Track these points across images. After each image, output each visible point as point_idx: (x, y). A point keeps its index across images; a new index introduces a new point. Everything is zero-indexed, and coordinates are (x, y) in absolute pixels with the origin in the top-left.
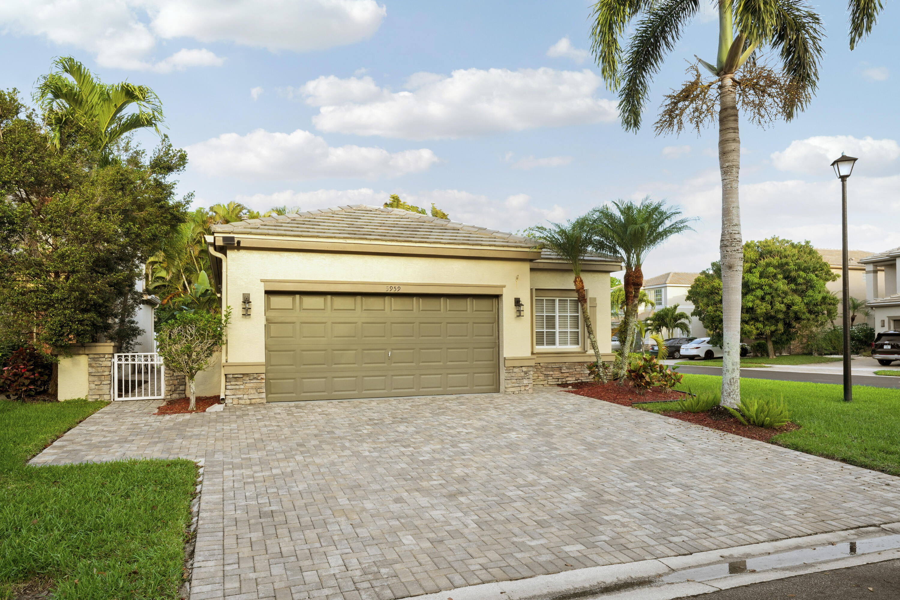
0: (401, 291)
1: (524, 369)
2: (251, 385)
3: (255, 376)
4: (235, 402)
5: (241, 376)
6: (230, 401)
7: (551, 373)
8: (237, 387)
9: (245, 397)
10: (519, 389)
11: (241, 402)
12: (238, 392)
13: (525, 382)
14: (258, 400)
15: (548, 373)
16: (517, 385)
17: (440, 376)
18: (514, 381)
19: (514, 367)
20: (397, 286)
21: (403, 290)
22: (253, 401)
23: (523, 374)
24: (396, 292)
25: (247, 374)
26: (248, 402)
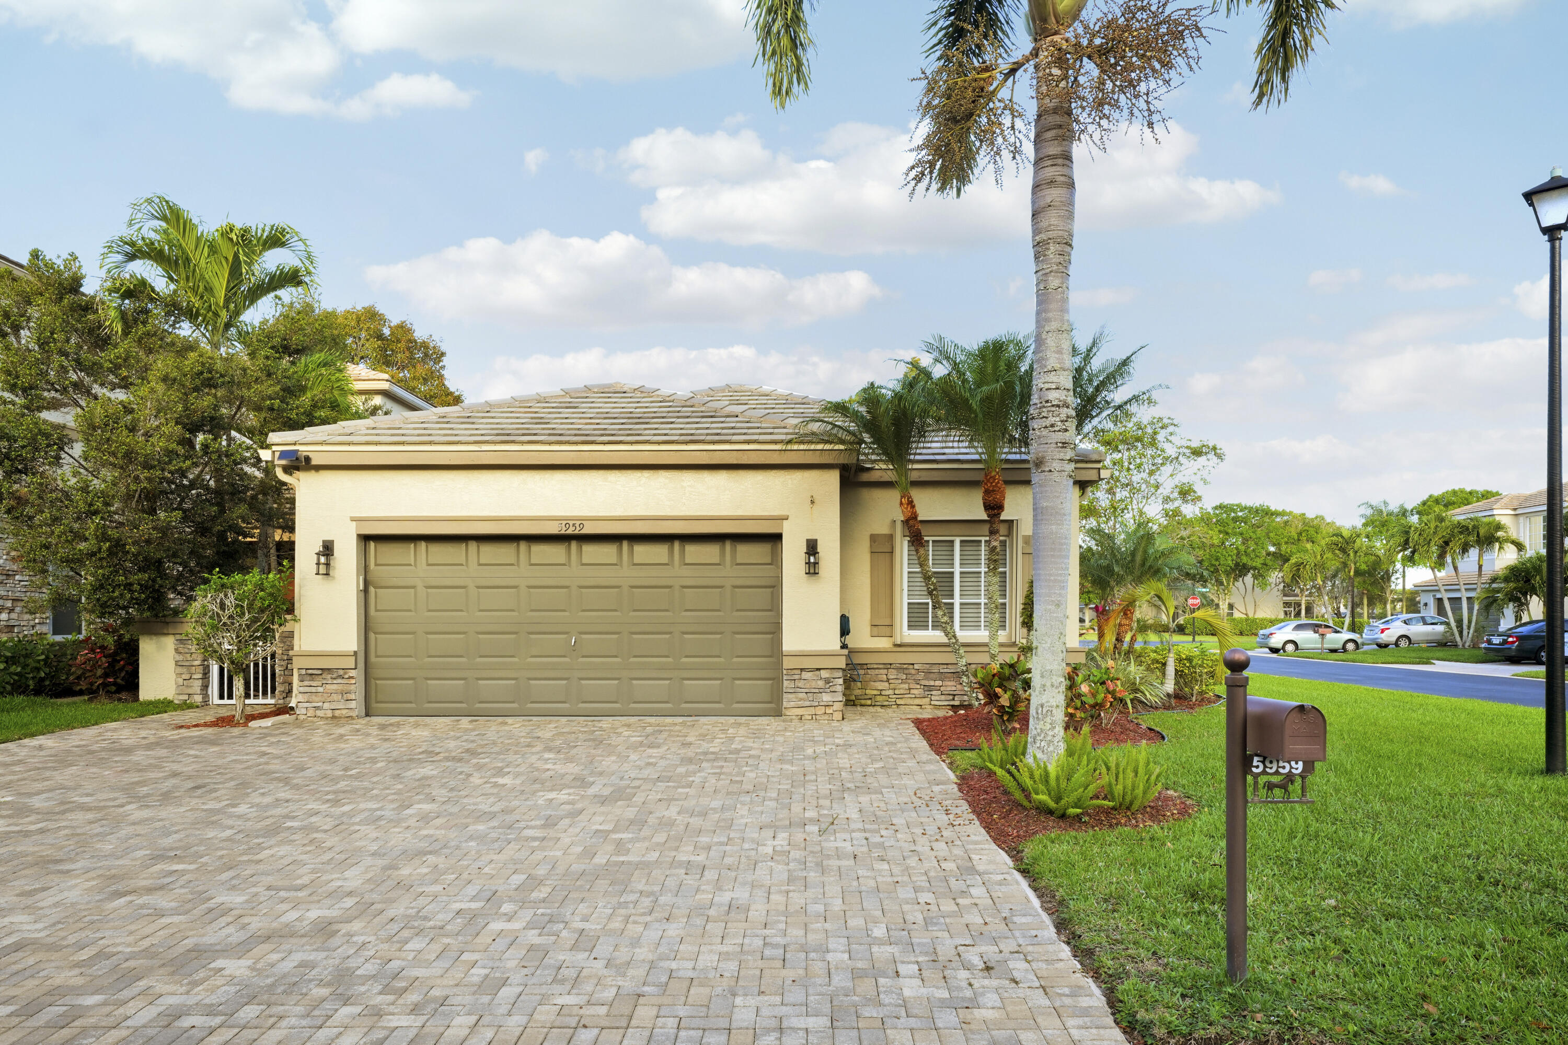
0: (586, 531)
1: (824, 674)
2: (335, 687)
3: (341, 672)
4: (311, 713)
5: (319, 672)
6: (304, 711)
7: (938, 683)
8: (313, 690)
9: (326, 705)
10: (812, 711)
11: (319, 713)
12: (314, 698)
13: (826, 698)
14: (344, 712)
15: (932, 683)
16: (808, 703)
17: (667, 682)
18: (801, 695)
19: (802, 670)
20: (578, 523)
21: (589, 529)
22: (337, 713)
23: (821, 684)
24: (576, 532)
25: (329, 670)
26: (329, 714)
